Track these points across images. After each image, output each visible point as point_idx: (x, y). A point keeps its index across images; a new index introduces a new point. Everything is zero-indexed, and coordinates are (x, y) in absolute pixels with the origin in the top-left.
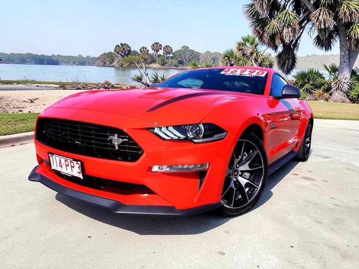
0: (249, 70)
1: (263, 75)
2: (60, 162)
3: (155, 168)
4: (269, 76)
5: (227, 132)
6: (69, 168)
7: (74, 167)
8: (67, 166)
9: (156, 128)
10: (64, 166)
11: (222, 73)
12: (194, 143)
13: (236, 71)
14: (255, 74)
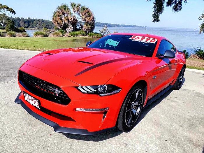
0: (146, 38)
1: (154, 43)
2: (29, 98)
3: (78, 109)
4: (158, 43)
5: (121, 89)
6: (33, 102)
7: (35, 102)
8: (32, 101)
9: (79, 87)
10: (31, 100)
11: (131, 39)
12: (101, 96)
13: (138, 38)
14: (149, 41)
